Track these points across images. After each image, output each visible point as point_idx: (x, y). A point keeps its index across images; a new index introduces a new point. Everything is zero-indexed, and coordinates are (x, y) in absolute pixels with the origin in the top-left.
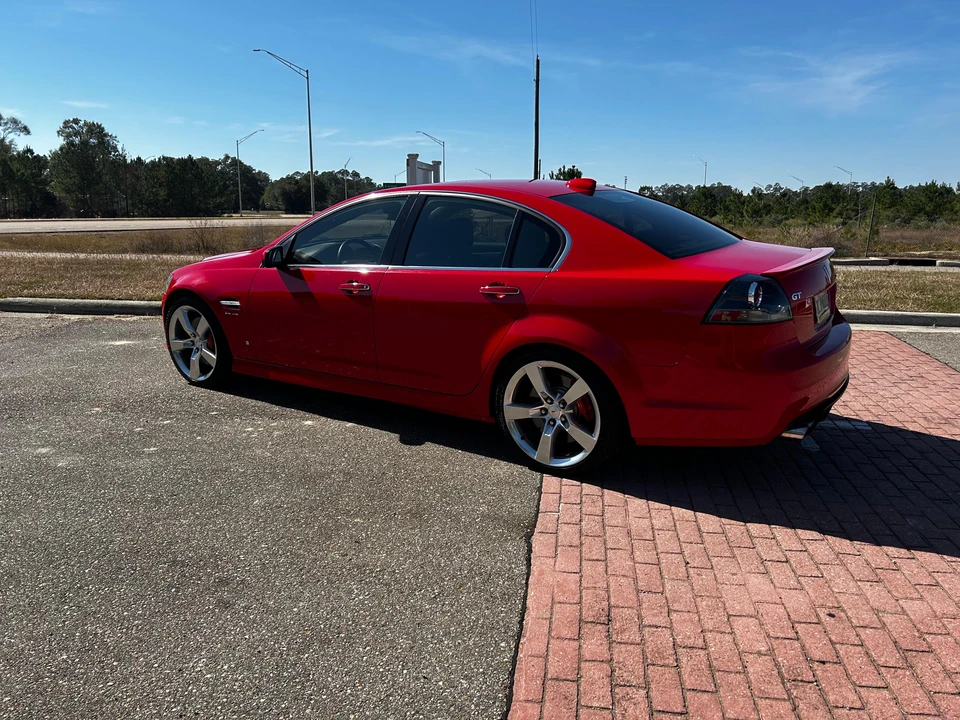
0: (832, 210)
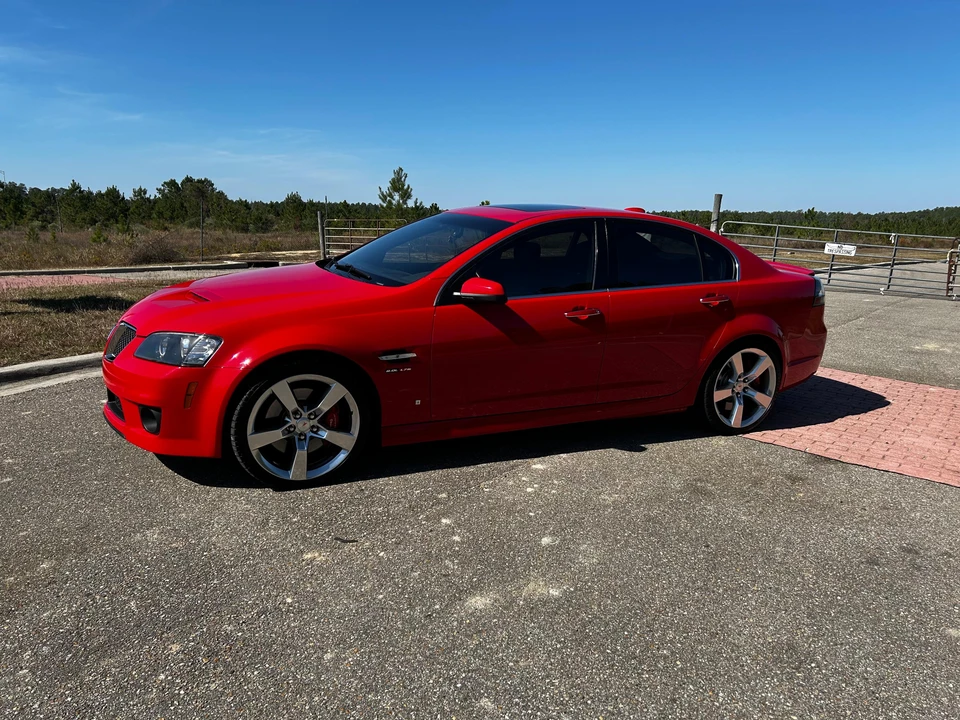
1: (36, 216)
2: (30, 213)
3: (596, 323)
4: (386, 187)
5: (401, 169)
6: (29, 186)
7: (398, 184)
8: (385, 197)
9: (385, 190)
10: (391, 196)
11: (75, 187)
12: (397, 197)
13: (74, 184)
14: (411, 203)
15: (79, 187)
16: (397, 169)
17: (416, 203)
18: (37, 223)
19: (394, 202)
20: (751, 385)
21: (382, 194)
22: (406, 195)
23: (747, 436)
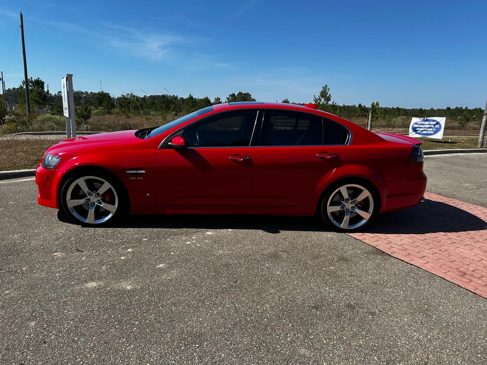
0: (169, 108)
1: (174, 110)
2: (172, 108)
3: (248, 163)
4: (318, 95)
5: (326, 86)
6: (179, 97)
7: (324, 94)
8: (317, 100)
9: (317, 97)
10: (320, 100)
11: (191, 98)
12: (323, 100)
13: (190, 96)
14: (330, 103)
15: (192, 97)
16: (324, 86)
17: (333, 103)
18: (174, 113)
19: (321, 103)
20: (356, 205)
21: (316, 99)
22: (328, 99)
23: (352, 234)
